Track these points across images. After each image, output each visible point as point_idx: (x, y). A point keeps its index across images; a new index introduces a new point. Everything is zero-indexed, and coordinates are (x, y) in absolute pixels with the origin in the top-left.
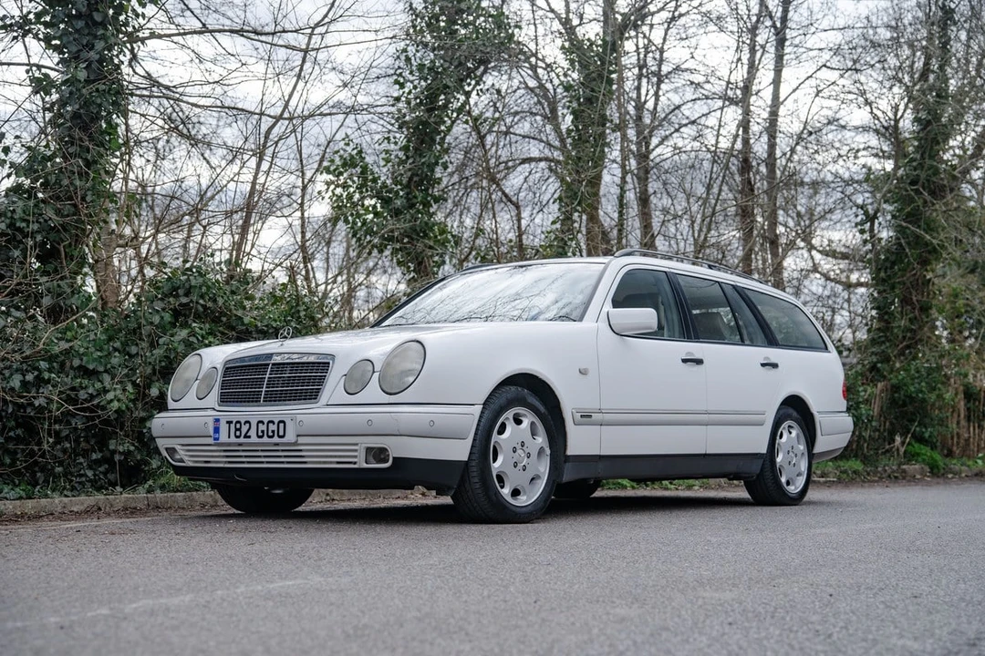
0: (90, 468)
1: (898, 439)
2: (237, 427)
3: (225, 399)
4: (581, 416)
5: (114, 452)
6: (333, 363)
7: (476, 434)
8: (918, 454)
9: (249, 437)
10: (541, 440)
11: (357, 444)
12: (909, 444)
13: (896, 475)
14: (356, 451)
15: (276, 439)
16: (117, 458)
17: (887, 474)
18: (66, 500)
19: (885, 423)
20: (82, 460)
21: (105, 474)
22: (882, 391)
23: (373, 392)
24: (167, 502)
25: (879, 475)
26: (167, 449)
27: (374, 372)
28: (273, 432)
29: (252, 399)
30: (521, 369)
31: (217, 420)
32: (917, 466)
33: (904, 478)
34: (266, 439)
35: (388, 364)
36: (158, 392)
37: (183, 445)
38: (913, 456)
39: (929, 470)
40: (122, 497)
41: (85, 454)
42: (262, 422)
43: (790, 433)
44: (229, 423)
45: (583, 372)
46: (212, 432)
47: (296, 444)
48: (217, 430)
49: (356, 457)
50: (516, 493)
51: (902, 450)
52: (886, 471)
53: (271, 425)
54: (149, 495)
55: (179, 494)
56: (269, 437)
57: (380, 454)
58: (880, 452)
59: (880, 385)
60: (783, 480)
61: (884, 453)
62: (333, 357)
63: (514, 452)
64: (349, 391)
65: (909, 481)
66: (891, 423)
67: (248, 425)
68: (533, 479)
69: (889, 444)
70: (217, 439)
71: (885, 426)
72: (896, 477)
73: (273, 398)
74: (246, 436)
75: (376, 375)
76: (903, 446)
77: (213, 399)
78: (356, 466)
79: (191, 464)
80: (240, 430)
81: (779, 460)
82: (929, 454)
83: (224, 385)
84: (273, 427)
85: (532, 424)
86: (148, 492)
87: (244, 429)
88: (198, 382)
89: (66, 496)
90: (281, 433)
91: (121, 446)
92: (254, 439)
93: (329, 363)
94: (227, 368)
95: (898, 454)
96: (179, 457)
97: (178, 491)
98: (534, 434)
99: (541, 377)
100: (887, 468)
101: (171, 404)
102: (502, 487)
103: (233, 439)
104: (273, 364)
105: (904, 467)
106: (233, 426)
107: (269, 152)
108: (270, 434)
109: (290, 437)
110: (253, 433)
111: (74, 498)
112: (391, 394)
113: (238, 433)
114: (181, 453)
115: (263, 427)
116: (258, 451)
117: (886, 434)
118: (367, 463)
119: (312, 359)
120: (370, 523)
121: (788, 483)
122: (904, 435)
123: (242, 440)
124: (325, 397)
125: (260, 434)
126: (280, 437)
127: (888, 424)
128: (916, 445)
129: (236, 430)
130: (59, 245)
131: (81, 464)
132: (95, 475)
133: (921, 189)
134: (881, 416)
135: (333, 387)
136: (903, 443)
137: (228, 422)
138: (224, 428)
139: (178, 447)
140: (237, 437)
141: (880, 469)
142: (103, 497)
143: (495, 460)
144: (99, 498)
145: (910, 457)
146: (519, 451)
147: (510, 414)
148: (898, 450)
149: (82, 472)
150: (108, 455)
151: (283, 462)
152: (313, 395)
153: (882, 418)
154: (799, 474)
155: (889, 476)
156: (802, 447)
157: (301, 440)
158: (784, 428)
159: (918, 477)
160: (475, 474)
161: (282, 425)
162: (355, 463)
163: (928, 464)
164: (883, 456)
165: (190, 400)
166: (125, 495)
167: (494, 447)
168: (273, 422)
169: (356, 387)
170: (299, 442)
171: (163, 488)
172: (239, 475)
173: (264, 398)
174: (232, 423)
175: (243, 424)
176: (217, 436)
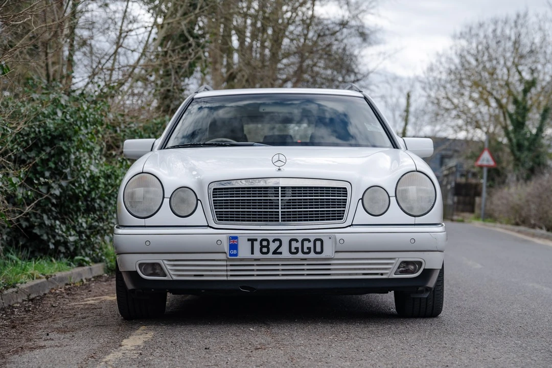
2: (263, 244)
3: (224, 218)
6: (350, 188)
9: (281, 253)
14: (390, 264)
15: (312, 255)
26: (139, 264)
27: (389, 197)
28: (309, 248)
29: (272, 218)
31: (233, 238)
34: (300, 255)
37: (174, 260)
42: (296, 240)
44: (252, 241)
46: (226, 249)
47: (329, 259)
48: (234, 247)
49: (388, 269)
56: (305, 253)
62: (348, 183)
64: (372, 213)
67: (277, 243)
70: (236, 255)
74: (275, 253)
75: (393, 199)
77: (204, 217)
78: (383, 277)
79: (175, 278)
80: (267, 247)
83: (217, 204)
84: (306, 244)
87: (273, 246)
90: (318, 249)
92: (285, 253)
93: (346, 188)
94: (215, 189)
103: (258, 255)
104: (283, 188)
106: (257, 245)
108: (306, 250)
109: (328, 252)
110: (284, 249)
112: (414, 216)
113: (265, 250)
114: (167, 268)
116: (278, 265)
118: (395, 274)
123: (270, 256)
124: (348, 218)
125: (293, 250)
126: (316, 253)
129: (262, 247)
137: (249, 240)
138: (244, 245)
139: (165, 263)
140: (263, 253)
152: (339, 216)
161: (318, 243)
162: (382, 274)
165: (167, 217)
168: (309, 240)
169: (378, 209)
172: (243, 288)
173: (282, 218)
174: (256, 240)
175: (271, 241)
176: (235, 252)
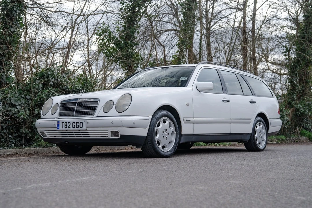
0: (14, 139)
1: (298, 128)
2: (65, 124)
3: (61, 114)
4: (187, 120)
5: (22, 133)
6: (99, 101)
7: (150, 126)
8: (305, 134)
9: (70, 128)
10: (173, 128)
11: (108, 130)
12: (302, 130)
13: (297, 141)
14: (107, 132)
15: (79, 129)
16: (23, 135)
17: (294, 140)
18: (5, 150)
19: (293, 122)
20: (10, 136)
21: (19, 141)
22: (292, 111)
23: (113, 112)
24: (41, 151)
25: (291, 141)
26: (41, 132)
27: (114, 105)
28: (78, 126)
29: (71, 114)
30: (166, 104)
31: (58, 122)
32: (304, 138)
33: (300, 142)
34: (76, 129)
35: (119, 102)
36: (37, 112)
37: (46, 131)
38: (303, 134)
39: (308, 139)
40: (25, 149)
41: (12, 134)
42: (74, 123)
43: (260, 126)
44: (63, 123)
45: (187, 105)
47: (86, 130)
48: (58, 125)
49: (107, 135)
50: (164, 147)
51: (299, 132)
52: (293, 139)
53: (77, 123)
54: (35, 149)
55: (45, 148)
56: (77, 128)
57: (116, 133)
58: (291, 133)
59: (291, 109)
60: (258, 142)
61: (293, 133)
62: (99, 100)
63: (163, 133)
64: (105, 112)
65: (302, 143)
66: (295, 123)
67: (69, 123)
68: (170, 142)
69: (295, 130)
70: (59, 129)
71: (293, 124)
72: (297, 142)
73: (78, 114)
75: (114, 106)
76: (299, 131)
77: (57, 114)
78: (107, 138)
79: (49, 137)
80: (66, 125)
81: (256, 135)
82: (308, 133)
83: (61, 109)
84: (78, 124)
85: (170, 123)
86: (34, 147)
87: (68, 125)
88: (52, 108)
89: (5, 149)
90: (81, 126)
91: (25, 131)
92: (72, 128)
93: (98, 102)
94: (62, 104)
95: (298, 133)
96: (45, 135)
97: (45, 147)
98: (170, 126)
99: (172, 106)
100: (294, 138)
101: (42, 116)
102: (159, 145)
103: (64, 129)
104: (78, 102)
105: (300, 138)
106: (64, 124)
107: (76, 27)
108: (77, 127)
109: (84, 128)
110: (71, 126)
111: (8, 150)
112: (120, 113)
114: (46, 133)
115: (74, 124)
116: (73, 133)
117: (293, 127)
118: (111, 137)
119: (92, 100)
120: (113, 158)
121: (259, 144)
122: (300, 127)
123: (67, 129)
124: (96, 114)
125: (74, 127)
126: (81, 128)
127: (294, 123)
128: (304, 130)
129: (65, 125)
130: (2, 60)
131: (11, 137)
132: (15, 142)
133: (306, 40)
134: (292, 120)
135: (99, 110)
136: (299, 130)
137: (62, 123)
138: (61, 125)
139: (45, 132)
140: (66, 128)
141: (291, 139)
142: (18, 149)
143: (156, 136)
144: (17, 150)
145: (302, 134)
146: (165, 133)
147: (162, 119)
148: (298, 132)
149: (11, 140)
150: (20, 134)
151: (82, 137)
152: (92, 113)
153: (292, 121)
154: (263, 140)
155: (295, 141)
156: (264, 131)
157: (88, 129)
158: (258, 124)
159: (305, 141)
160: (149, 141)
161: (81, 124)
162: (107, 137)
163: (308, 137)
164: (292, 134)
165: (49, 115)
166: (26, 148)
167: (156, 131)
168: (78, 123)
169: (108, 110)
170: (87, 129)
171: (39, 146)
172: (66, 141)
173: (75, 114)
174: (64, 123)
175: (67, 123)
176: (58, 127)
